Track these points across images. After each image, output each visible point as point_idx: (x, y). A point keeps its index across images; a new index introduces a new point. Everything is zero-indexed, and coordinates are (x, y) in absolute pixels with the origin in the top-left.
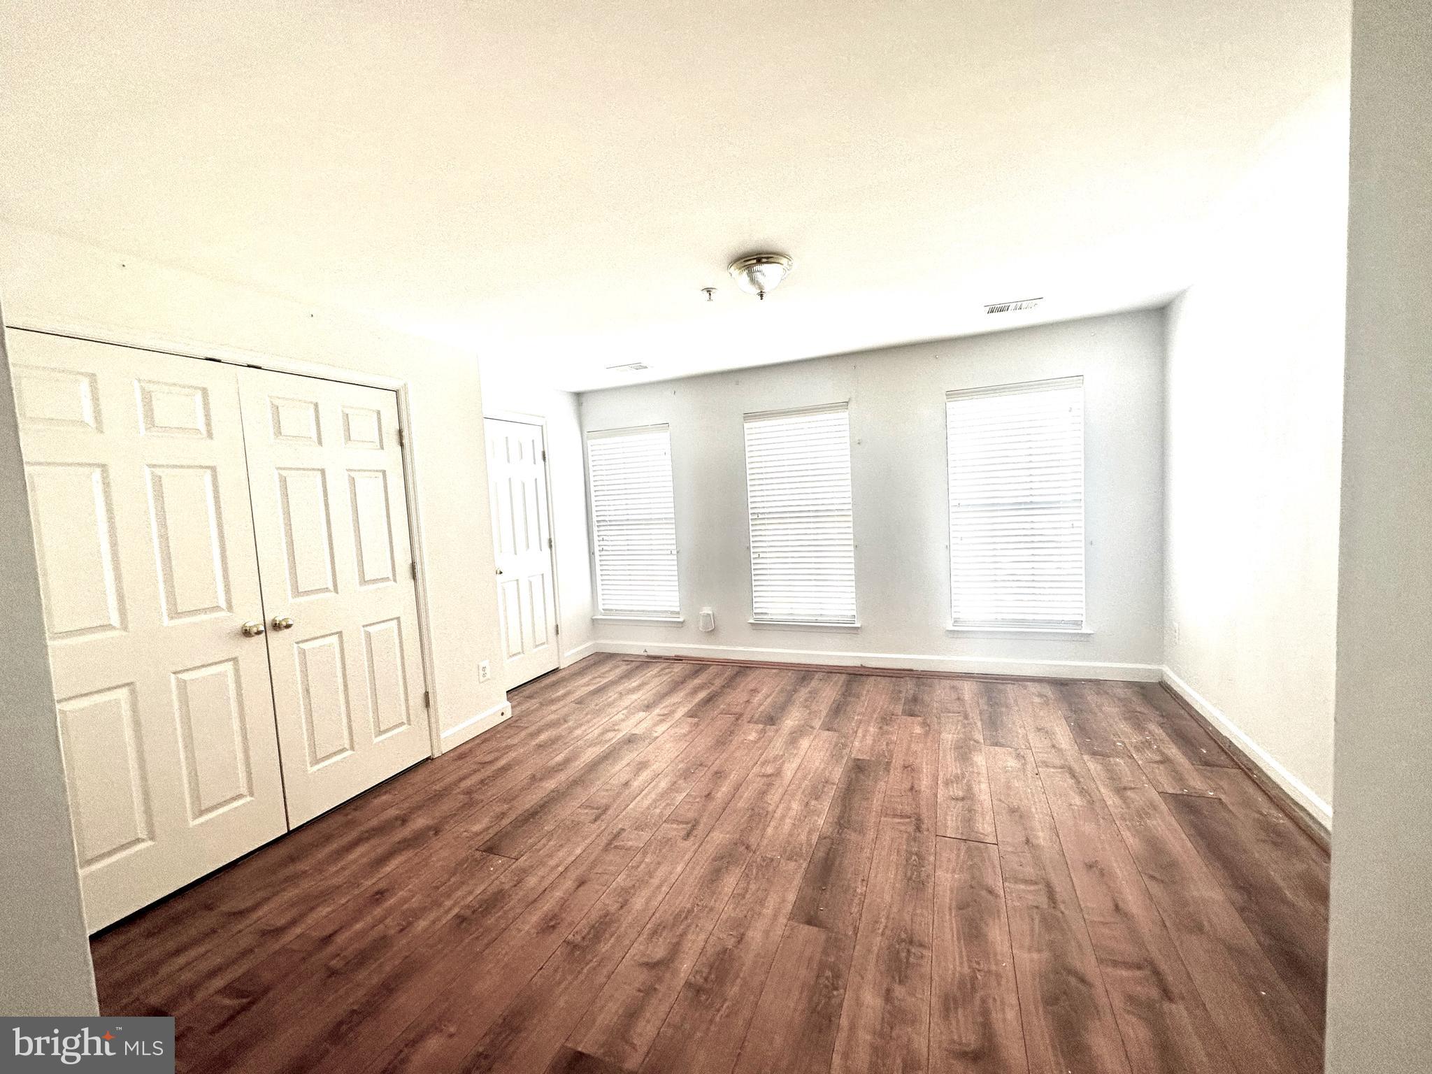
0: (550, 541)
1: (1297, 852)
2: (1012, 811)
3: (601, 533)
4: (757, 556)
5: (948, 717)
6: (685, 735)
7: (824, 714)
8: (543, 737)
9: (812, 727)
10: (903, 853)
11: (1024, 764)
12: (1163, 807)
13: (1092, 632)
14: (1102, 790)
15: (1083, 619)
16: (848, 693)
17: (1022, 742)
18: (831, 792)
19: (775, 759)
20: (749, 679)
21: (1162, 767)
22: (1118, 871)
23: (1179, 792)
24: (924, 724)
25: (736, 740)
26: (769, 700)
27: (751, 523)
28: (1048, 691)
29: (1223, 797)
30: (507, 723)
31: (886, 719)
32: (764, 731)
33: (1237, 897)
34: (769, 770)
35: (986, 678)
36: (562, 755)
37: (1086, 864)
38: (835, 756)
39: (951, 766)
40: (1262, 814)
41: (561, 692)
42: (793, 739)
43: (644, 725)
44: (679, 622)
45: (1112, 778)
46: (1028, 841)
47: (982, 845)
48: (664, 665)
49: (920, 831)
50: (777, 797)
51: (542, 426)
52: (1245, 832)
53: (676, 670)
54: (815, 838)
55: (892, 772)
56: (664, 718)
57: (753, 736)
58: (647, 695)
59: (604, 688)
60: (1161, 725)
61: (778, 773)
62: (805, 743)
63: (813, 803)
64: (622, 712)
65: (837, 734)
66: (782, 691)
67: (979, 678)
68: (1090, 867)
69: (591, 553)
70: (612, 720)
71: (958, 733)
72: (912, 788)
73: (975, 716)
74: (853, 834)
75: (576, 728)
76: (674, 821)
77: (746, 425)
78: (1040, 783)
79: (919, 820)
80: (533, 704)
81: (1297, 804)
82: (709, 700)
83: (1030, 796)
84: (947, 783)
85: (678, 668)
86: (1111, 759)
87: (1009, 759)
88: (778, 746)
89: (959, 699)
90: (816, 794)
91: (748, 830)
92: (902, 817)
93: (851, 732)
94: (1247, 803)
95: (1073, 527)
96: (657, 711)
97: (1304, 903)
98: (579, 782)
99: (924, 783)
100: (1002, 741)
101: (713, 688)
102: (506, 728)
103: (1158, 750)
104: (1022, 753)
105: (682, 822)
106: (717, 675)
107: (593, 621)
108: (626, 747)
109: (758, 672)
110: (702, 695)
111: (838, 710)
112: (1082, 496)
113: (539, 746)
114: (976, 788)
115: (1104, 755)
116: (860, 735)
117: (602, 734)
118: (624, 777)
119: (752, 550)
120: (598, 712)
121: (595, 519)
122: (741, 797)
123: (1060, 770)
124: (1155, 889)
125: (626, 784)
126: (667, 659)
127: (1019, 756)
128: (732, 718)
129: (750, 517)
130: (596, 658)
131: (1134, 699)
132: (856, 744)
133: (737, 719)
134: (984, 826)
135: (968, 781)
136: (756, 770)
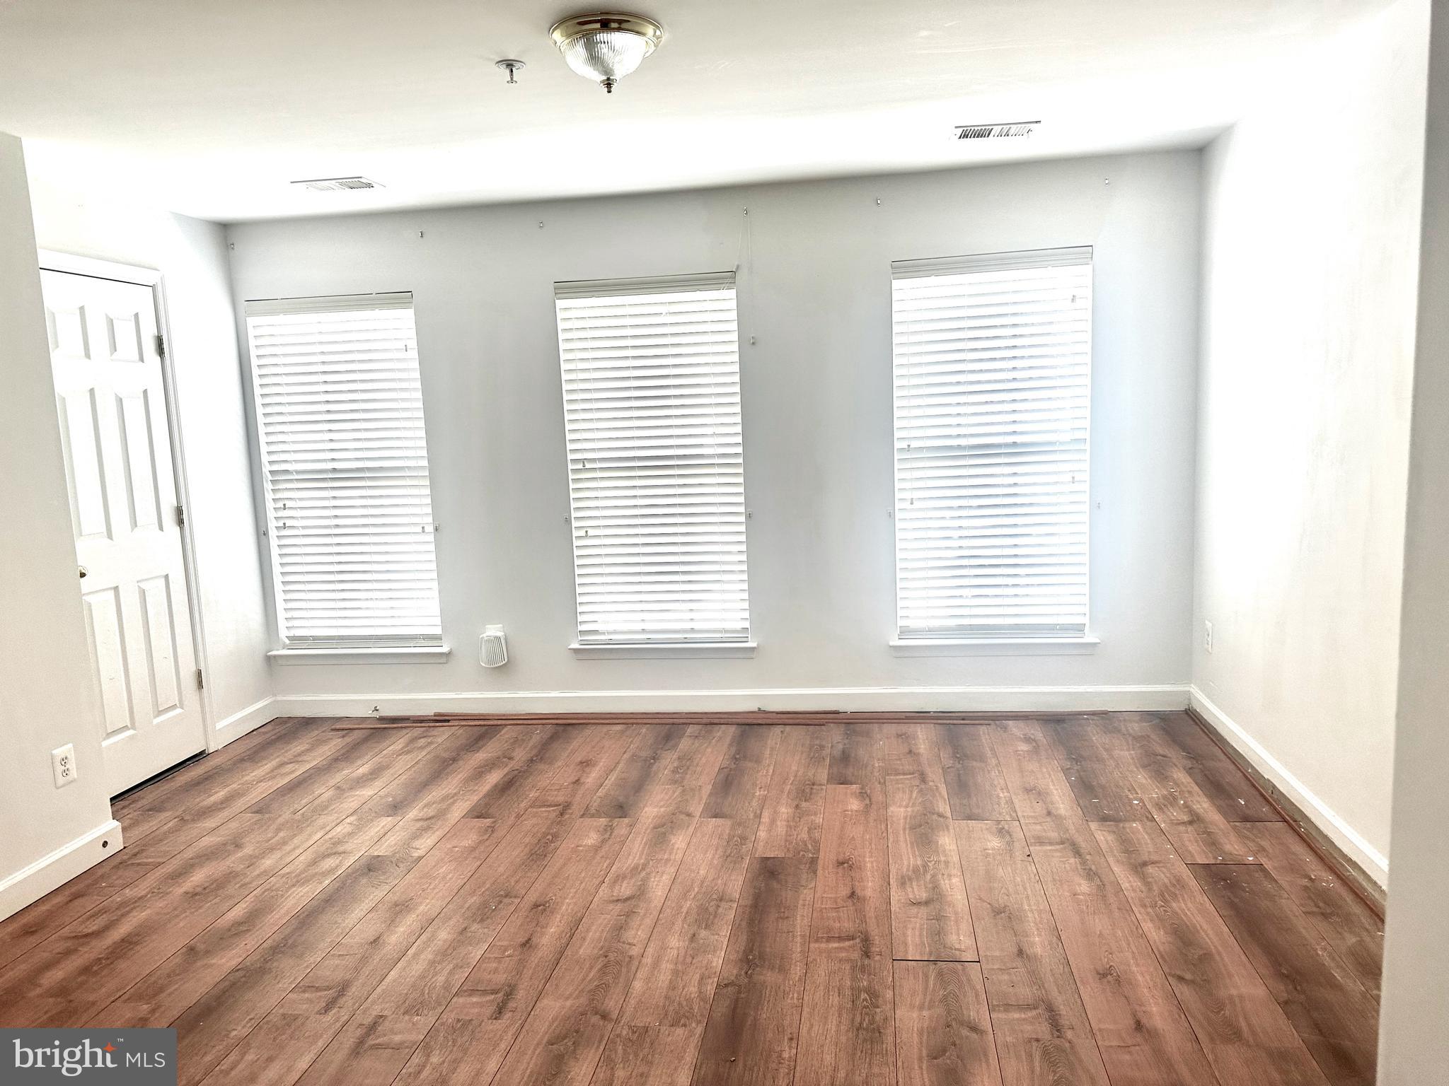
0: (179, 511)
1: (1348, 920)
2: (997, 912)
3: (279, 495)
4: (582, 533)
5: (897, 782)
6: (473, 849)
7: (707, 790)
8: (198, 877)
9: (689, 815)
10: (848, 992)
11: (1010, 843)
12: (1193, 883)
13: (1098, 641)
14: (1115, 869)
15: (1086, 620)
16: (742, 755)
17: (1004, 809)
18: (730, 914)
19: (635, 870)
20: (575, 744)
21: (1190, 828)
22: (1140, 978)
23: (1213, 862)
24: (863, 795)
25: (565, 847)
26: (613, 777)
27: (571, 476)
28: (1037, 732)
29: (1263, 861)
30: (118, 860)
31: (805, 792)
32: (609, 829)
33: (1281, 988)
34: (625, 889)
35: (950, 718)
36: (243, 905)
37: (1098, 973)
38: (731, 857)
39: (907, 857)
40: (1311, 879)
41: (220, 794)
42: (661, 833)
43: (392, 841)
44: (441, 654)
45: (1126, 851)
46: (1020, 952)
47: (958, 966)
48: (417, 732)
49: (868, 956)
50: (642, 934)
51: (153, 287)
52: (1291, 905)
53: (440, 740)
54: (710, 989)
55: (820, 872)
56: (428, 823)
57: (592, 839)
58: (391, 787)
59: (305, 780)
60: (1190, 771)
61: (640, 894)
62: (679, 841)
63: (703, 933)
64: (348, 820)
65: (728, 822)
66: (634, 758)
67: (938, 718)
68: (1103, 975)
69: (261, 534)
70: (330, 835)
71: (914, 805)
72: (853, 894)
73: (935, 777)
74: (769, 974)
75: (262, 855)
76: (473, 992)
77: (560, 304)
78: (1034, 868)
79: (866, 940)
80: (163, 821)
81: (1349, 860)
82: (507, 787)
83: (1021, 888)
84: (903, 882)
85: (442, 736)
86: (1127, 825)
87: (990, 837)
88: (635, 851)
89: (910, 752)
90: (705, 918)
91: (603, 988)
92: (840, 939)
93: (751, 816)
94: (1294, 868)
95: (1073, 483)
96: (413, 813)
97: (1355, 986)
98: (282, 948)
99: (870, 887)
100: (976, 811)
101: (512, 764)
102: (116, 867)
103: (1186, 806)
104: (1006, 827)
105: (485, 992)
106: (516, 741)
107: (270, 661)
108: (364, 881)
109: (588, 731)
110: (494, 778)
111: (728, 783)
112: (1087, 435)
113: (193, 896)
114: (945, 884)
115: (1117, 820)
116: (767, 820)
117: (314, 862)
118: (370, 932)
119: (574, 524)
120: (298, 826)
121: (266, 468)
122: (584, 939)
123: (1058, 847)
124: (1185, 992)
125: (376, 942)
126: (420, 720)
127: (1001, 832)
128: (553, 813)
129: (570, 466)
130: (280, 729)
131: (1153, 736)
132: (762, 834)
133: (562, 814)
134: (960, 939)
135: (933, 876)
136: (604, 892)
